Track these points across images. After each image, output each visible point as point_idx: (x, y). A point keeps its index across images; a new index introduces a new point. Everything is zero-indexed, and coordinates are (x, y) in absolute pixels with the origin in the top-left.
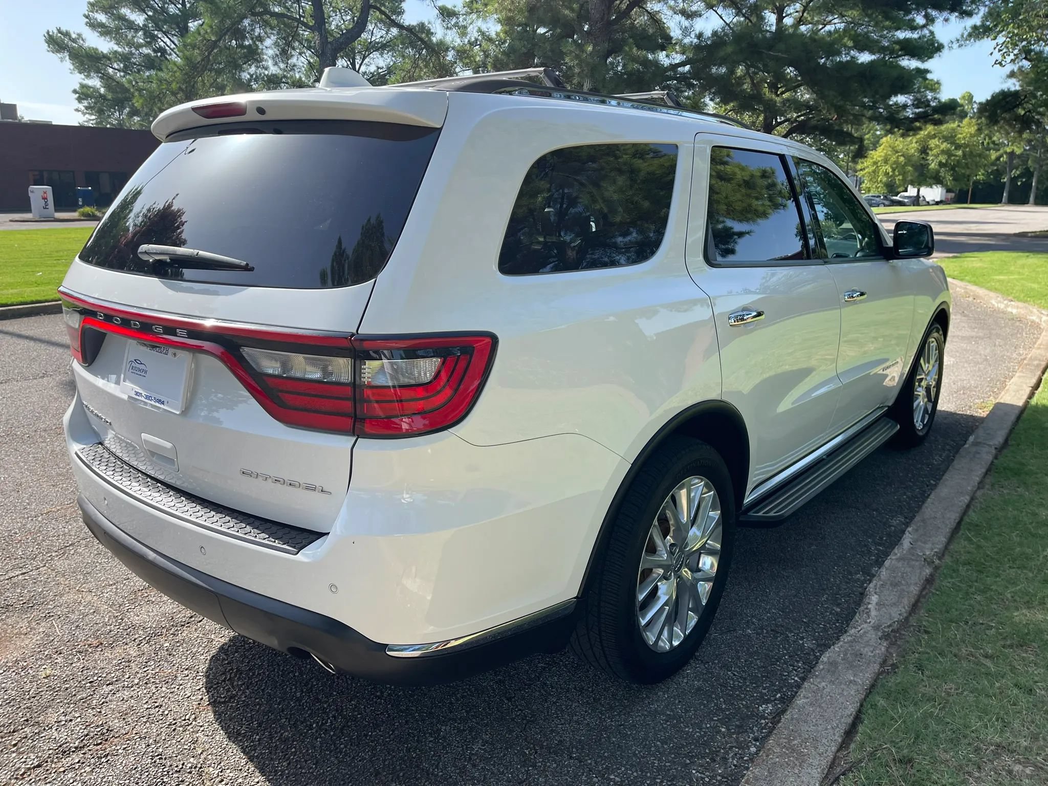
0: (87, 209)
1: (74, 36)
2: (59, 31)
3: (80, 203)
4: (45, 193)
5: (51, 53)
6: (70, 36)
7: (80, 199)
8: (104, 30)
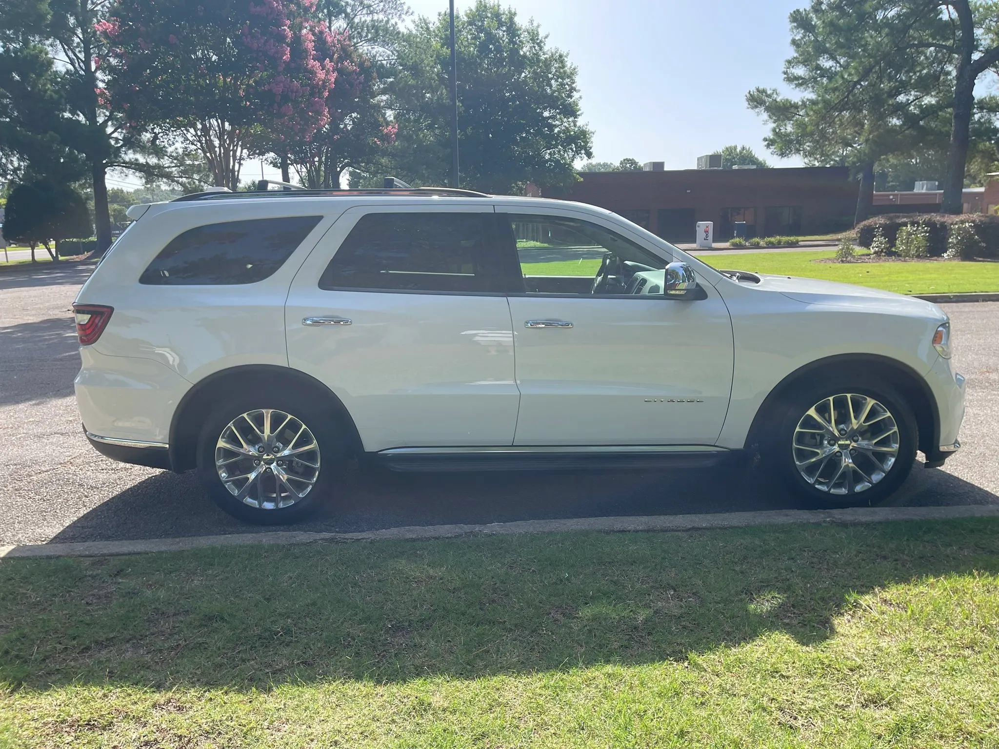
0: (737, 240)
1: (769, 92)
2: (758, 90)
3: (735, 235)
4: (707, 227)
5: (750, 110)
6: (766, 93)
7: (735, 232)
8: (800, 82)
